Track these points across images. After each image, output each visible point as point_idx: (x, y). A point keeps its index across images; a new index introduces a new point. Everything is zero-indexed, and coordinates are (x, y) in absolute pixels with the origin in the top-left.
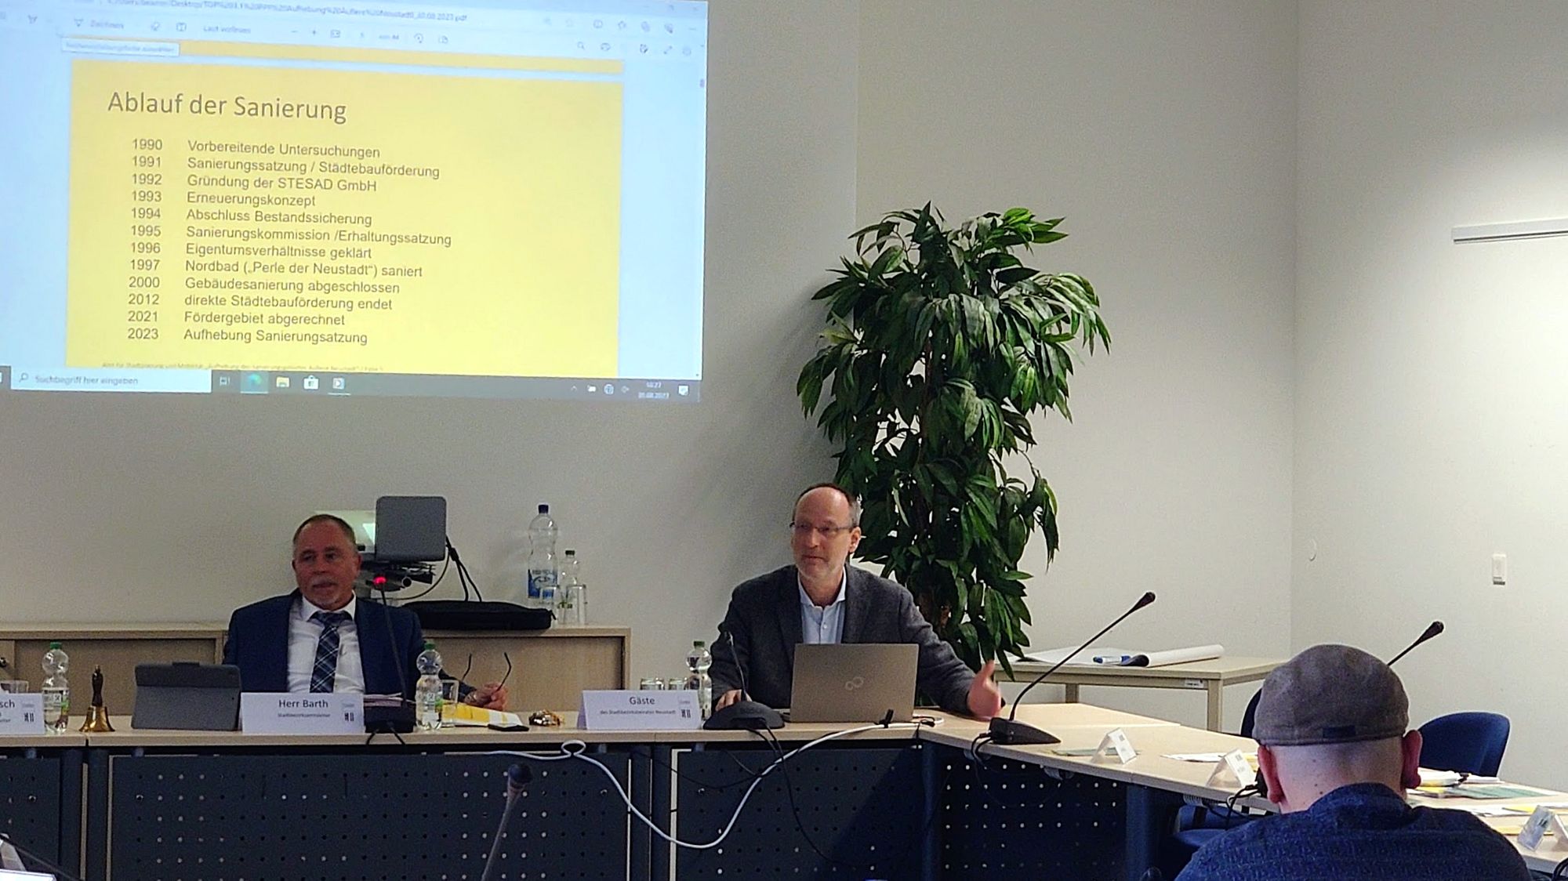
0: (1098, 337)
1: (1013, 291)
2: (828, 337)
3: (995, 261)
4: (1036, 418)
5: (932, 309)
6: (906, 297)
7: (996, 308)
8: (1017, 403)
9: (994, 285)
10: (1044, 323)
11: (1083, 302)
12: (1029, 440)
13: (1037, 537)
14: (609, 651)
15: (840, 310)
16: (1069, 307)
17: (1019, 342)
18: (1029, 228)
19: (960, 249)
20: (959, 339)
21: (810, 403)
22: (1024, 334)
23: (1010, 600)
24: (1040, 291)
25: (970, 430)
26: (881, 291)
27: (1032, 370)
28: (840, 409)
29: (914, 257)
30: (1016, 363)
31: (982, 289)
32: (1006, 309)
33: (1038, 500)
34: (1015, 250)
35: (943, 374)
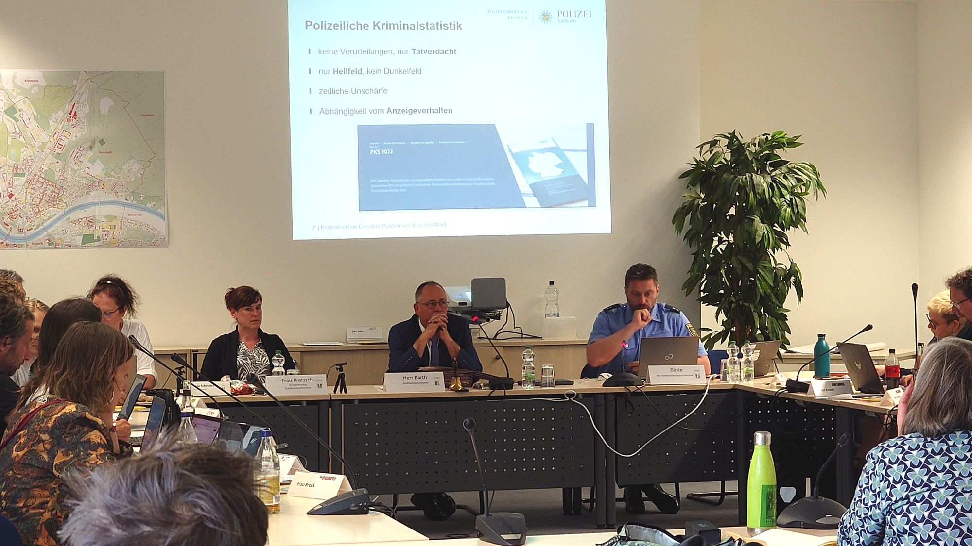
0: (820, 192)
1: (777, 172)
2: (688, 195)
3: (768, 157)
4: (791, 233)
5: (738, 181)
6: (725, 176)
7: (769, 180)
8: (781, 226)
9: (769, 168)
10: (793, 187)
11: (811, 175)
12: (788, 244)
13: (792, 291)
15: (693, 184)
16: (804, 178)
17: (781, 195)
18: (785, 140)
19: (750, 152)
20: (751, 195)
21: (679, 229)
22: (784, 192)
23: (780, 322)
24: (791, 171)
25: (758, 239)
26: (713, 174)
27: (789, 210)
28: (694, 231)
29: (728, 156)
30: (781, 206)
31: (762, 171)
32: (774, 181)
33: (793, 272)
34: (778, 152)
35: (744, 213)
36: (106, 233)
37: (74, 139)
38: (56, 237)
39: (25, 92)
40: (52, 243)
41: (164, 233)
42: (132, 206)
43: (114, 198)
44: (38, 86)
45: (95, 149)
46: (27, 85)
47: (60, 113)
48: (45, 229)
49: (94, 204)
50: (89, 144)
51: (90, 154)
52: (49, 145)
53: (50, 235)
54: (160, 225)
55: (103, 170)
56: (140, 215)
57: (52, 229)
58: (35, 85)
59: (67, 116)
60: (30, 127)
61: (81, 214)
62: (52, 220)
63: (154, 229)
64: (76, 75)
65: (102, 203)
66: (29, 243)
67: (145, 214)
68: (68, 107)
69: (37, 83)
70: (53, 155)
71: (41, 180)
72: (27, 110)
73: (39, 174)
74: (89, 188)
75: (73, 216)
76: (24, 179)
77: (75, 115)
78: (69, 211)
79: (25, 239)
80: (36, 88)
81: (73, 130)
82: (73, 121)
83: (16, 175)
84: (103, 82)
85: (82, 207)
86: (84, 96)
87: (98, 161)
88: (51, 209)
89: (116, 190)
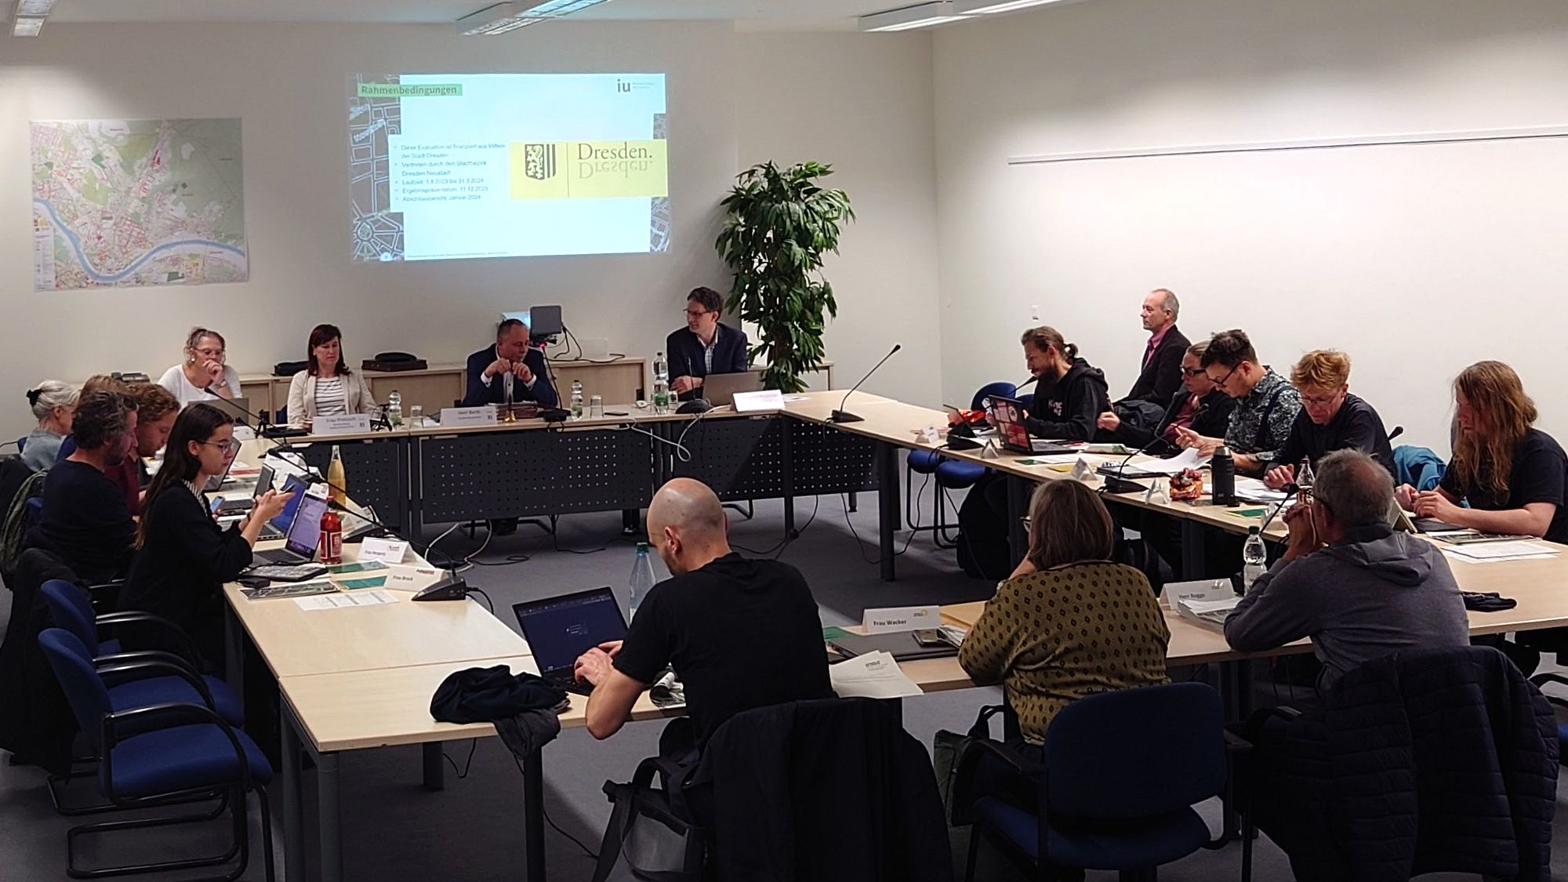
0: (850, 217)
1: (811, 198)
2: (728, 223)
3: (802, 185)
4: (824, 255)
5: (775, 209)
6: (763, 204)
7: (804, 207)
8: (815, 249)
9: (803, 196)
10: (826, 212)
11: (843, 202)
12: (821, 265)
14: (637, 369)
15: (733, 210)
16: (836, 204)
17: (815, 221)
18: (817, 170)
19: (786, 180)
20: (788, 221)
21: (722, 253)
22: (817, 218)
23: (814, 338)
24: (823, 197)
25: (797, 263)
26: (751, 200)
27: (821, 235)
28: (734, 254)
29: (766, 185)
30: (814, 231)
31: (797, 198)
32: (808, 207)
33: (826, 289)
34: (809, 180)
35: (781, 237)
36: (189, 270)
37: (157, 183)
38: (143, 275)
39: (111, 141)
40: (140, 281)
41: (244, 269)
42: (214, 244)
43: (195, 237)
44: (123, 134)
45: (178, 191)
46: (112, 134)
47: (144, 160)
48: (132, 268)
49: (178, 243)
50: (172, 188)
51: (174, 196)
53: (136, 274)
54: (241, 262)
55: (186, 211)
56: (221, 253)
57: (139, 268)
58: (119, 135)
59: (151, 162)
60: (117, 173)
61: (165, 253)
62: (138, 260)
63: (235, 266)
64: (158, 123)
65: (186, 242)
66: (119, 281)
67: (227, 252)
68: (151, 154)
69: (122, 132)
70: (138, 198)
71: (128, 222)
72: (112, 157)
73: (125, 217)
74: (173, 229)
75: (158, 255)
76: (111, 222)
77: (159, 160)
78: (154, 251)
79: (114, 278)
80: (121, 137)
81: (157, 175)
82: (157, 167)
83: (104, 218)
84: (184, 129)
85: (166, 246)
86: (166, 143)
87: (181, 203)
88: (138, 249)
89: (199, 229)
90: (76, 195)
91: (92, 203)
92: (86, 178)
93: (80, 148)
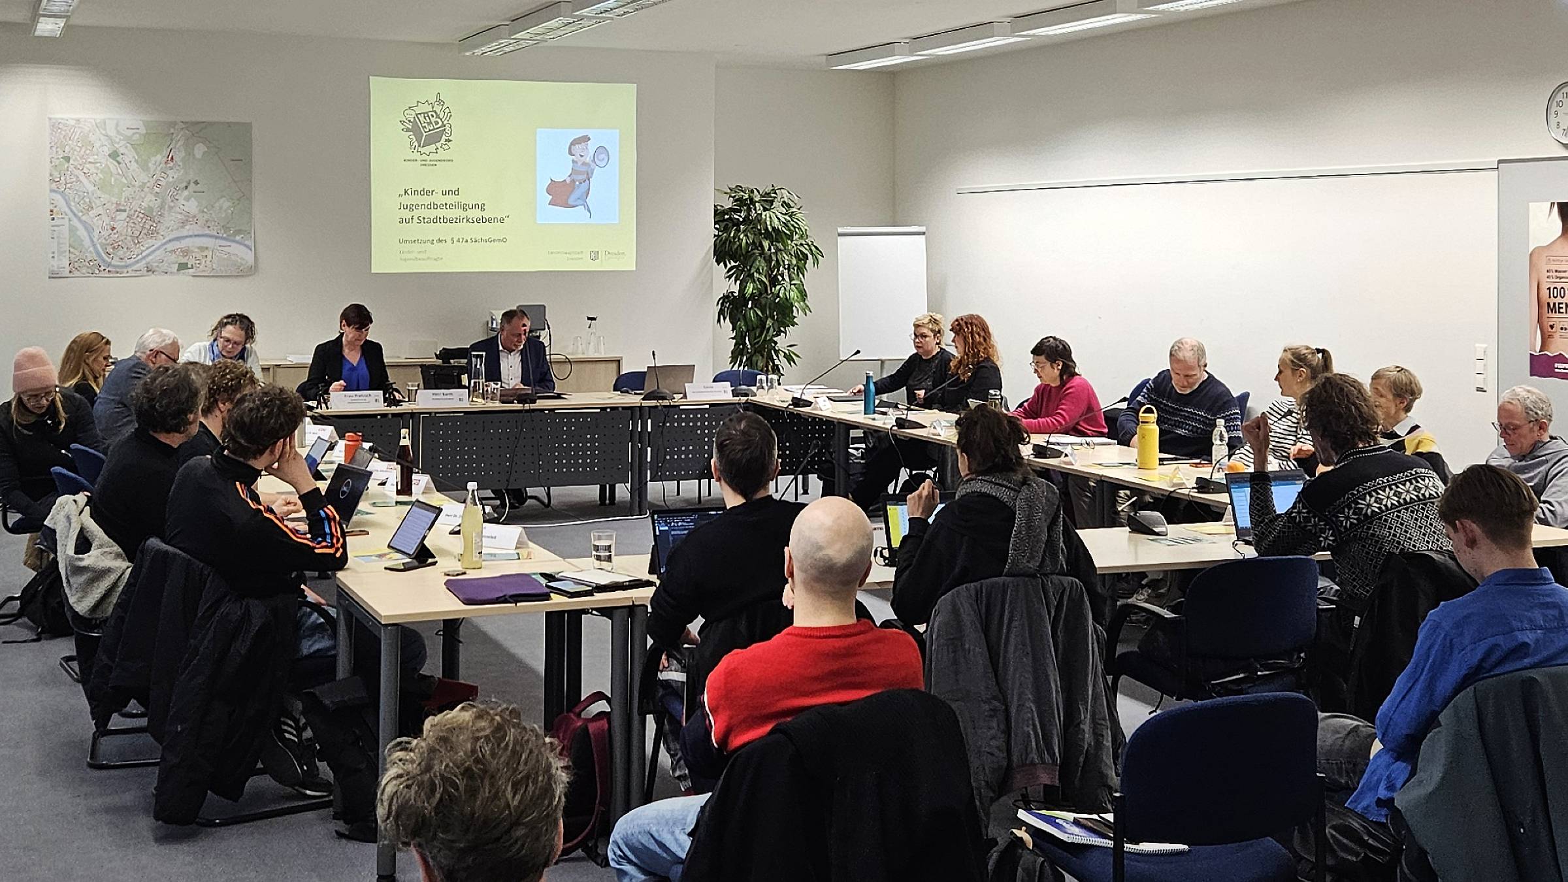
14: (614, 365)
36: (198, 262)
37: (171, 180)
38: (155, 264)
39: (128, 139)
40: (149, 270)
41: (253, 265)
42: (222, 238)
43: (207, 232)
44: (140, 134)
45: (190, 189)
46: (130, 133)
47: (159, 157)
48: (144, 258)
49: (187, 237)
50: (185, 184)
51: (186, 193)
52: (148, 185)
53: (149, 263)
54: (249, 257)
55: (197, 207)
56: (229, 246)
57: (150, 258)
58: (134, 134)
59: (165, 159)
60: (131, 168)
61: (176, 245)
62: (149, 251)
63: (243, 261)
64: (173, 124)
65: (196, 236)
66: (130, 270)
67: (233, 245)
68: (165, 153)
69: (137, 131)
70: (151, 193)
71: (142, 216)
72: (129, 155)
73: (139, 210)
74: (184, 223)
75: (170, 247)
76: (125, 215)
77: (172, 158)
78: (165, 243)
79: (127, 266)
80: (138, 136)
81: (169, 172)
82: (171, 164)
83: (117, 211)
84: (198, 131)
85: (178, 239)
86: (179, 143)
87: (193, 199)
88: (150, 241)
89: (209, 224)
90: (91, 188)
91: (107, 196)
92: (101, 172)
93: (97, 144)
